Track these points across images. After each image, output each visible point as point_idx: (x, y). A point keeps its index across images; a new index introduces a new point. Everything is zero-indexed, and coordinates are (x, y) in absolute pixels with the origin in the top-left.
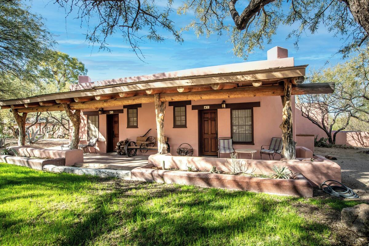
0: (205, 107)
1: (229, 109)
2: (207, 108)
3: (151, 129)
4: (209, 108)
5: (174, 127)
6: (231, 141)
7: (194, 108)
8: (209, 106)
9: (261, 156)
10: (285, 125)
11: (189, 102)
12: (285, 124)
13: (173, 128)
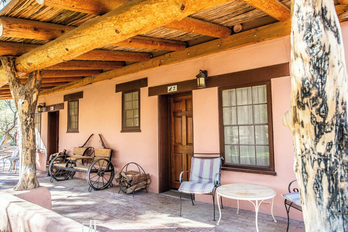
0: (169, 88)
1: (216, 89)
2: (172, 90)
3: (92, 135)
4: (176, 90)
5: (123, 131)
6: (217, 162)
7: (152, 91)
8: (176, 86)
9: (288, 212)
10: (300, 111)
11: (144, 82)
12: (301, 105)
13: (121, 132)
